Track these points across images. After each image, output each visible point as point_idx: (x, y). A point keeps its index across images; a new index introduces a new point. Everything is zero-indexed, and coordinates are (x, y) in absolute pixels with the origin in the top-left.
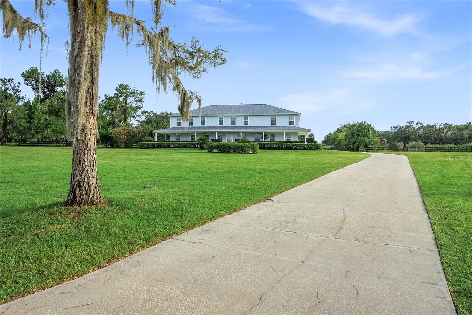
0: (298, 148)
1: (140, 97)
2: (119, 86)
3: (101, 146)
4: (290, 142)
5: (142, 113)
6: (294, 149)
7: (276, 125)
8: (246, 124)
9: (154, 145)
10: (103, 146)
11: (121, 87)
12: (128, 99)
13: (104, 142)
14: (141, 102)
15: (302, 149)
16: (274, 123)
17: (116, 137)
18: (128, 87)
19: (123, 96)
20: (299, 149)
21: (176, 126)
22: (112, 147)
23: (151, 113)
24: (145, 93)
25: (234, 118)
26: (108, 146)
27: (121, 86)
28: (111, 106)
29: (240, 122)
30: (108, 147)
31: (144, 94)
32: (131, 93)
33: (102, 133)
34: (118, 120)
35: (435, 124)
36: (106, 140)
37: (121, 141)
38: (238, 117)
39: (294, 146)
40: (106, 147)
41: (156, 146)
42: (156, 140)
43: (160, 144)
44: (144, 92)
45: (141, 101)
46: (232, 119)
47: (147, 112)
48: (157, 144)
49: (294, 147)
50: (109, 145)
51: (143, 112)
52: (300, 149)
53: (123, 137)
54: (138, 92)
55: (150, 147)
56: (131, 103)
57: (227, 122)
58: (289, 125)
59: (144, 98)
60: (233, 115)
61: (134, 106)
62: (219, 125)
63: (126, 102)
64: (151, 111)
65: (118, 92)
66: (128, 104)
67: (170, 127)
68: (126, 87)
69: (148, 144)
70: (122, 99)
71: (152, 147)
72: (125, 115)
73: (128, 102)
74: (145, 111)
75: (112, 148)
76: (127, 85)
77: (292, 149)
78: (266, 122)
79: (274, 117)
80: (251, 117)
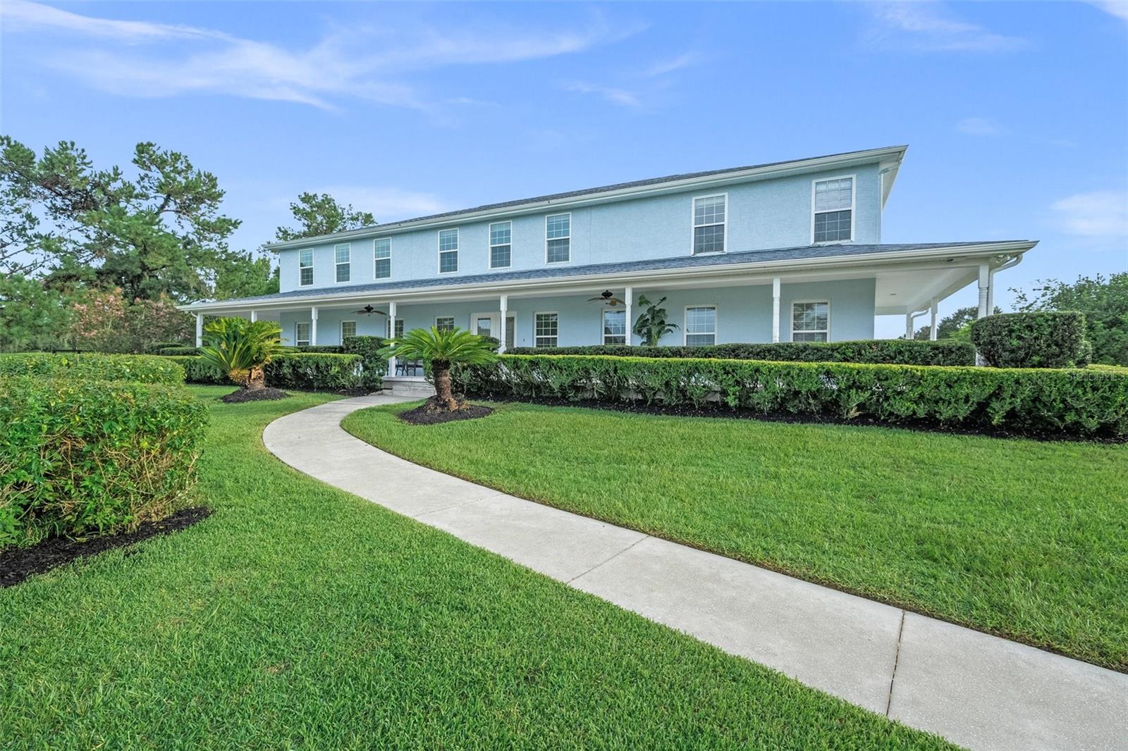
4: (821, 359)
6: (854, 422)
7: (726, 250)
16: (709, 237)
21: (296, 289)
25: (504, 229)
29: (529, 249)
38: (521, 223)
39: (861, 388)
46: (493, 235)
49: (857, 398)
58: (812, 242)
62: (443, 270)
67: (281, 292)
77: (840, 421)
79: (709, 202)
80: (584, 217)
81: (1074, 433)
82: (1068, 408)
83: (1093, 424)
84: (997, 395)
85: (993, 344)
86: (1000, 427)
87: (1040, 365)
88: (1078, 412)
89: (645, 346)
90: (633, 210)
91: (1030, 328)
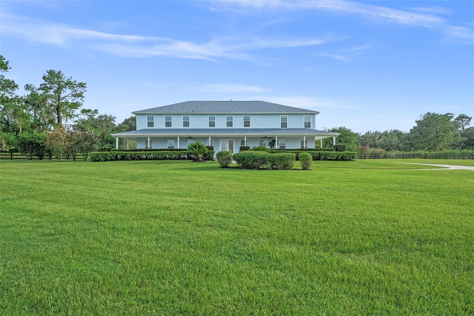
0: (329, 158)
1: (79, 90)
2: (47, 74)
3: (21, 157)
5: (82, 112)
7: (287, 128)
8: (247, 126)
9: (117, 156)
10: (25, 157)
11: (51, 75)
12: (62, 91)
13: (27, 150)
14: (80, 98)
15: (335, 160)
16: (284, 125)
17: (50, 144)
18: (62, 75)
19: (55, 88)
20: (330, 160)
21: (146, 128)
22: (41, 157)
23: (95, 112)
24: (87, 85)
25: (231, 117)
26: (33, 157)
27: (51, 73)
28: (37, 100)
29: (238, 123)
30: (34, 159)
31: (85, 87)
32: (66, 84)
33: (23, 137)
34: (47, 120)
35: (368, 131)
36: (30, 149)
37: (60, 150)
38: (236, 116)
39: (324, 155)
40: (31, 159)
41: (119, 157)
42: (117, 148)
43: (126, 154)
44: (85, 84)
45: (80, 95)
46: (227, 118)
47: (89, 111)
48: (122, 153)
50: (35, 155)
51: (84, 111)
52: (332, 160)
53: (62, 143)
54: (77, 83)
55: (109, 158)
56: (66, 98)
57: (221, 123)
58: (304, 128)
59: (85, 92)
60: (230, 113)
61: (70, 101)
62: (210, 126)
63: (58, 96)
64: (95, 110)
65: (46, 81)
66: (62, 99)
67: (137, 130)
68: (58, 75)
69: (106, 155)
70: (53, 92)
71: (114, 158)
72: (57, 114)
73: (62, 95)
74: (87, 109)
75: (41, 159)
76: (60, 72)
78: (275, 123)
79: (284, 117)
80: (254, 117)
81: (346, 160)
82: (346, 157)
83: (348, 159)
84: (339, 155)
85: (337, 148)
86: (339, 160)
87: (342, 151)
88: (347, 157)
89: (271, 149)
90: (267, 117)
91: (341, 146)
